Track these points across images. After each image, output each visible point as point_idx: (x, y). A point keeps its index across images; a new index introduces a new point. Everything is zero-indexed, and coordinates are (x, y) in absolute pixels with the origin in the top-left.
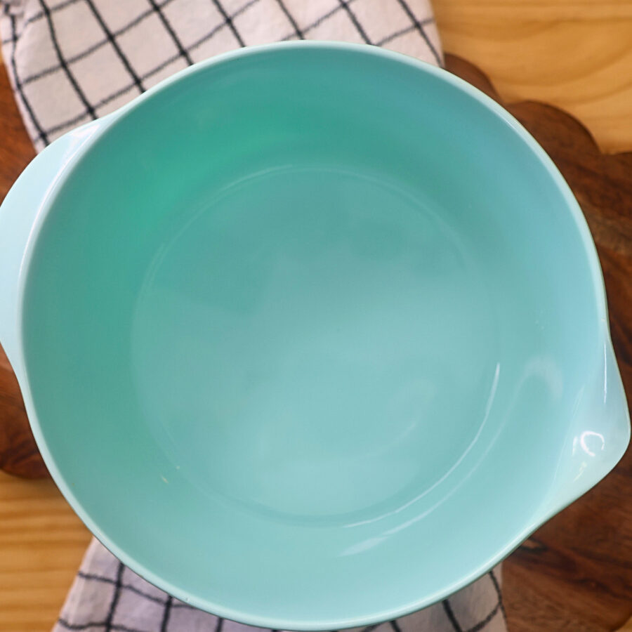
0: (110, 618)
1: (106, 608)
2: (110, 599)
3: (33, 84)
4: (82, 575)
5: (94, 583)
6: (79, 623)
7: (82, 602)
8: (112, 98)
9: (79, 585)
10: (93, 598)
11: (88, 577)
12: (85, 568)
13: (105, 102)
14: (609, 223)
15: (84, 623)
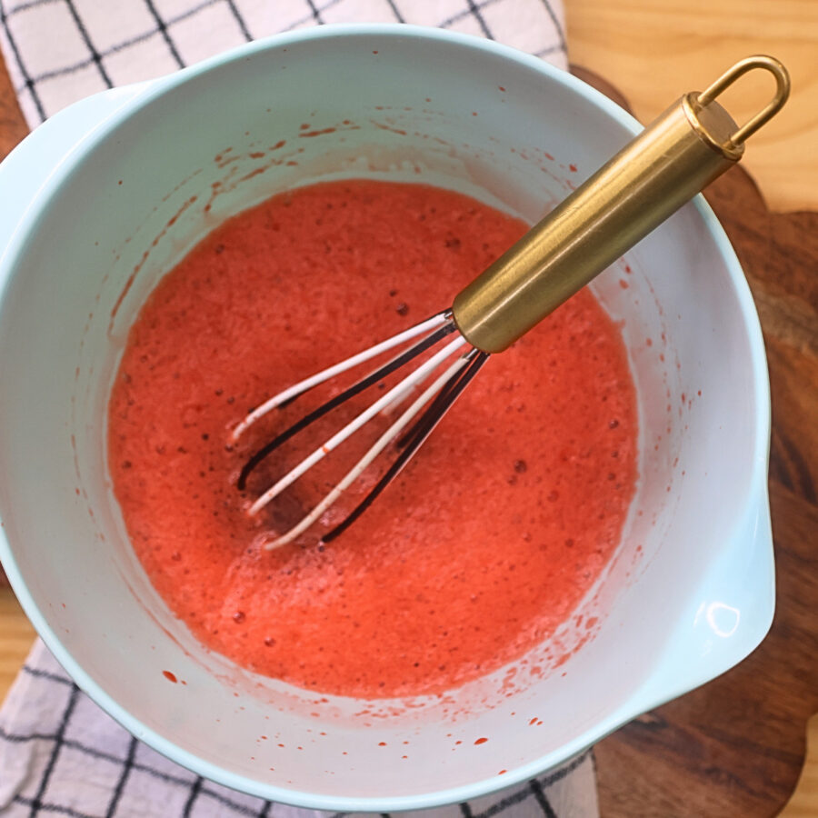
0: (62, 730)
1: (58, 716)
2: (63, 706)
3: (22, 15)
4: (28, 669)
5: (43, 682)
6: (19, 733)
7: (26, 706)
8: (126, 45)
9: (23, 682)
10: (40, 702)
11: (36, 673)
12: (33, 661)
13: (116, 49)
14: (773, 301)
15: (26, 733)
